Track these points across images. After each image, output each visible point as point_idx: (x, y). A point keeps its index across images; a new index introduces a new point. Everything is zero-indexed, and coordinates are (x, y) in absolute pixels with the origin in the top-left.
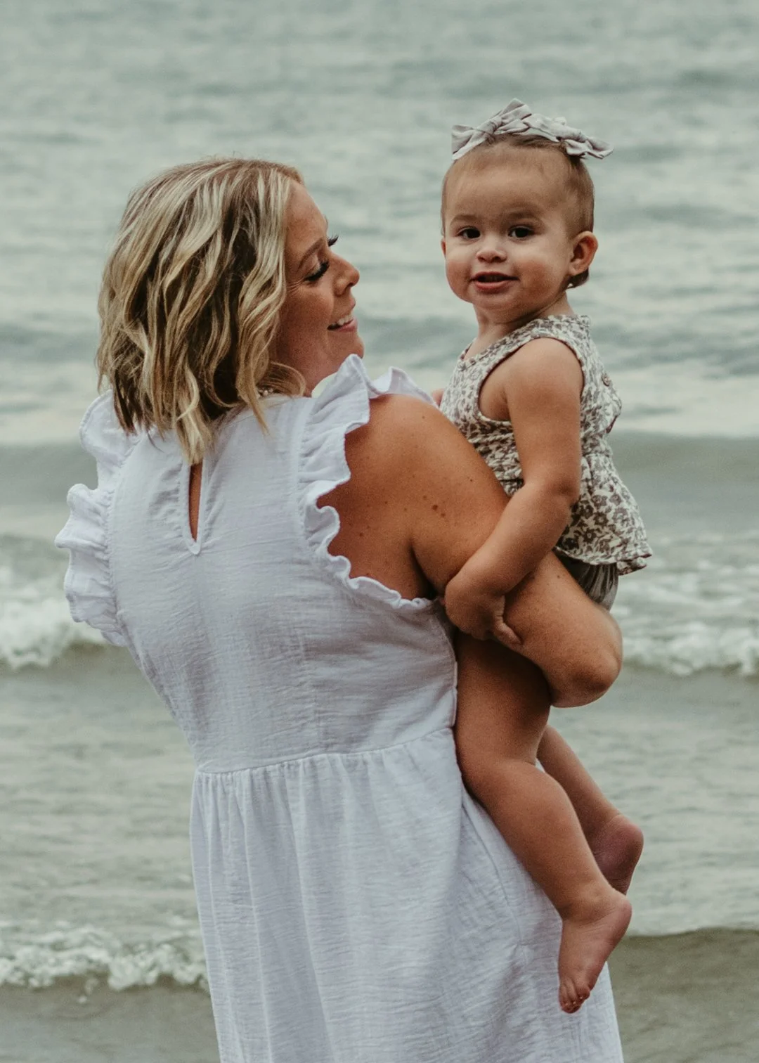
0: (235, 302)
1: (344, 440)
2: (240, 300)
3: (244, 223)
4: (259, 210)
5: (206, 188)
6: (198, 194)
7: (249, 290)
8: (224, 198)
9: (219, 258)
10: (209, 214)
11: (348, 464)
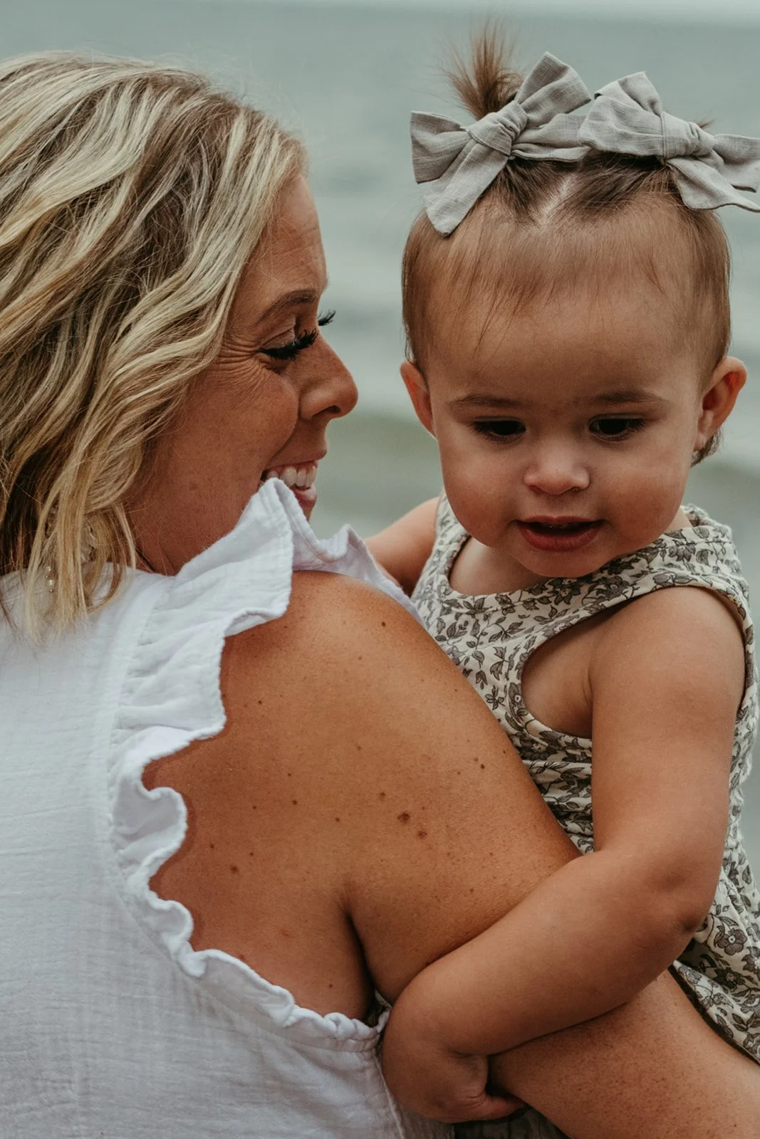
0: (109, 333)
1: (222, 643)
2: (121, 330)
3: (184, 181)
4: (221, 172)
5: (127, 92)
6: (108, 96)
7: (148, 316)
8: (158, 124)
9: (109, 230)
10: (119, 137)
11: (224, 697)
